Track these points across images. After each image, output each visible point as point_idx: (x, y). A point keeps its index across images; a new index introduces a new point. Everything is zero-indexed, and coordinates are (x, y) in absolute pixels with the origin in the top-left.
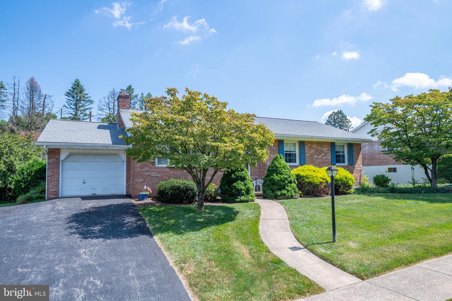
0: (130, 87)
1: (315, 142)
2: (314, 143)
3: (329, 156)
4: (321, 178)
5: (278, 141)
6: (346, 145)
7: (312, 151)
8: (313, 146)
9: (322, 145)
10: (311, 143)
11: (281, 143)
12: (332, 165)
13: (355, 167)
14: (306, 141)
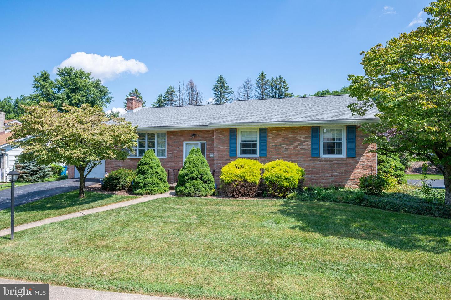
0: (262, 73)
1: (284, 127)
2: (283, 130)
3: (308, 146)
4: (236, 176)
5: (229, 130)
6: (345, 128)
7: (279, 140)
8: (281, 133)
9: (296, 131)
10: (279, 129)
11: (233, 132)
12: (312, 157)
13: (360, 160)
14: (269, 128)
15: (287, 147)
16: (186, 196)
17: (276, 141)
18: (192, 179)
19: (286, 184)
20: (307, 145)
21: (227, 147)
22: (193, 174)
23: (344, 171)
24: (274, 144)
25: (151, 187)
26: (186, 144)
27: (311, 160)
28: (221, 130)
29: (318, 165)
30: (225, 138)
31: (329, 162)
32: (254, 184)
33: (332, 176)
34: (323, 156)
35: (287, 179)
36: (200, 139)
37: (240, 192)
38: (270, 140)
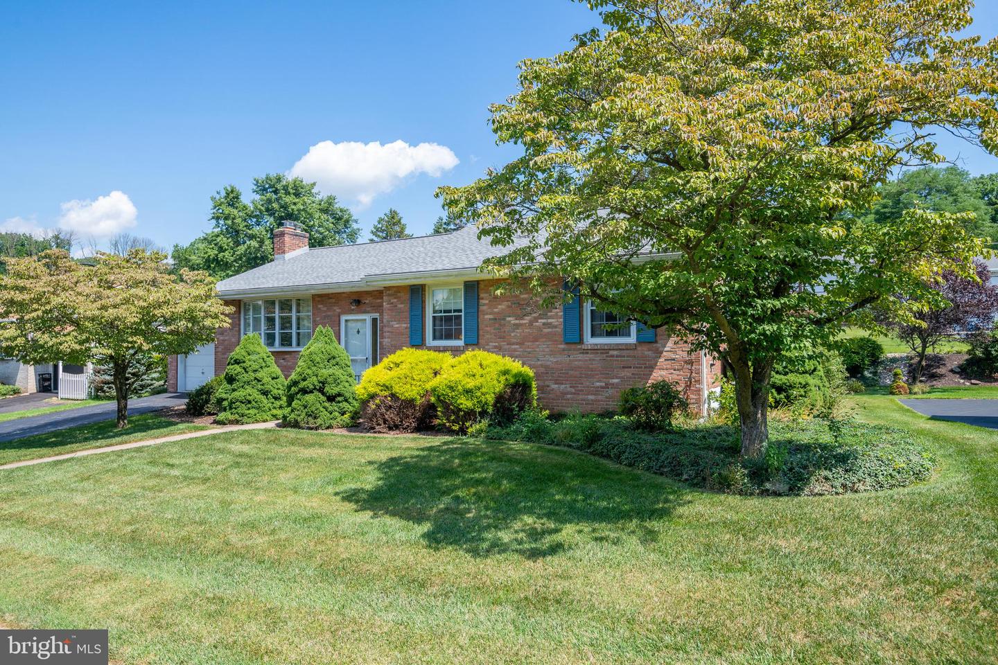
3: (557, 319)
5: (408, 287)
7: (502, 307)
11: (417, 292)
12: (567, 343)
13: (666, 349)
14: (483, 281)
15: (517, 322)
16: (291, 427)
17: (495, 310)
18: (304, 391)
19: (466, 403)
20: (556, 317)
21: (405, 325)
22: (305, 383)
23: (633, 374)
24: (491, 317)
25: (243, 409)
26: (346, 321)
27: (564, 350)
28: (395, 289)
29: (576, 361)
30: (402, 306)
31: (602, 353)
32: (410, 403)
33: (607, 386)
34: (590, 341)
35: (468, 392)
36: (368, 309)
37: (385, 421)
38: (485, 308)
